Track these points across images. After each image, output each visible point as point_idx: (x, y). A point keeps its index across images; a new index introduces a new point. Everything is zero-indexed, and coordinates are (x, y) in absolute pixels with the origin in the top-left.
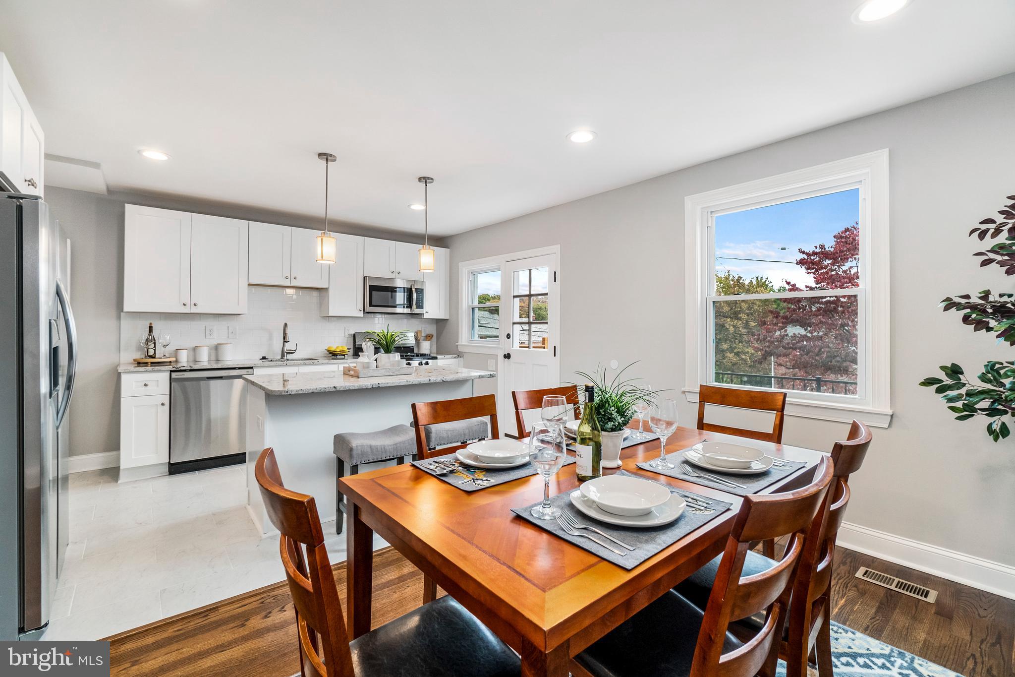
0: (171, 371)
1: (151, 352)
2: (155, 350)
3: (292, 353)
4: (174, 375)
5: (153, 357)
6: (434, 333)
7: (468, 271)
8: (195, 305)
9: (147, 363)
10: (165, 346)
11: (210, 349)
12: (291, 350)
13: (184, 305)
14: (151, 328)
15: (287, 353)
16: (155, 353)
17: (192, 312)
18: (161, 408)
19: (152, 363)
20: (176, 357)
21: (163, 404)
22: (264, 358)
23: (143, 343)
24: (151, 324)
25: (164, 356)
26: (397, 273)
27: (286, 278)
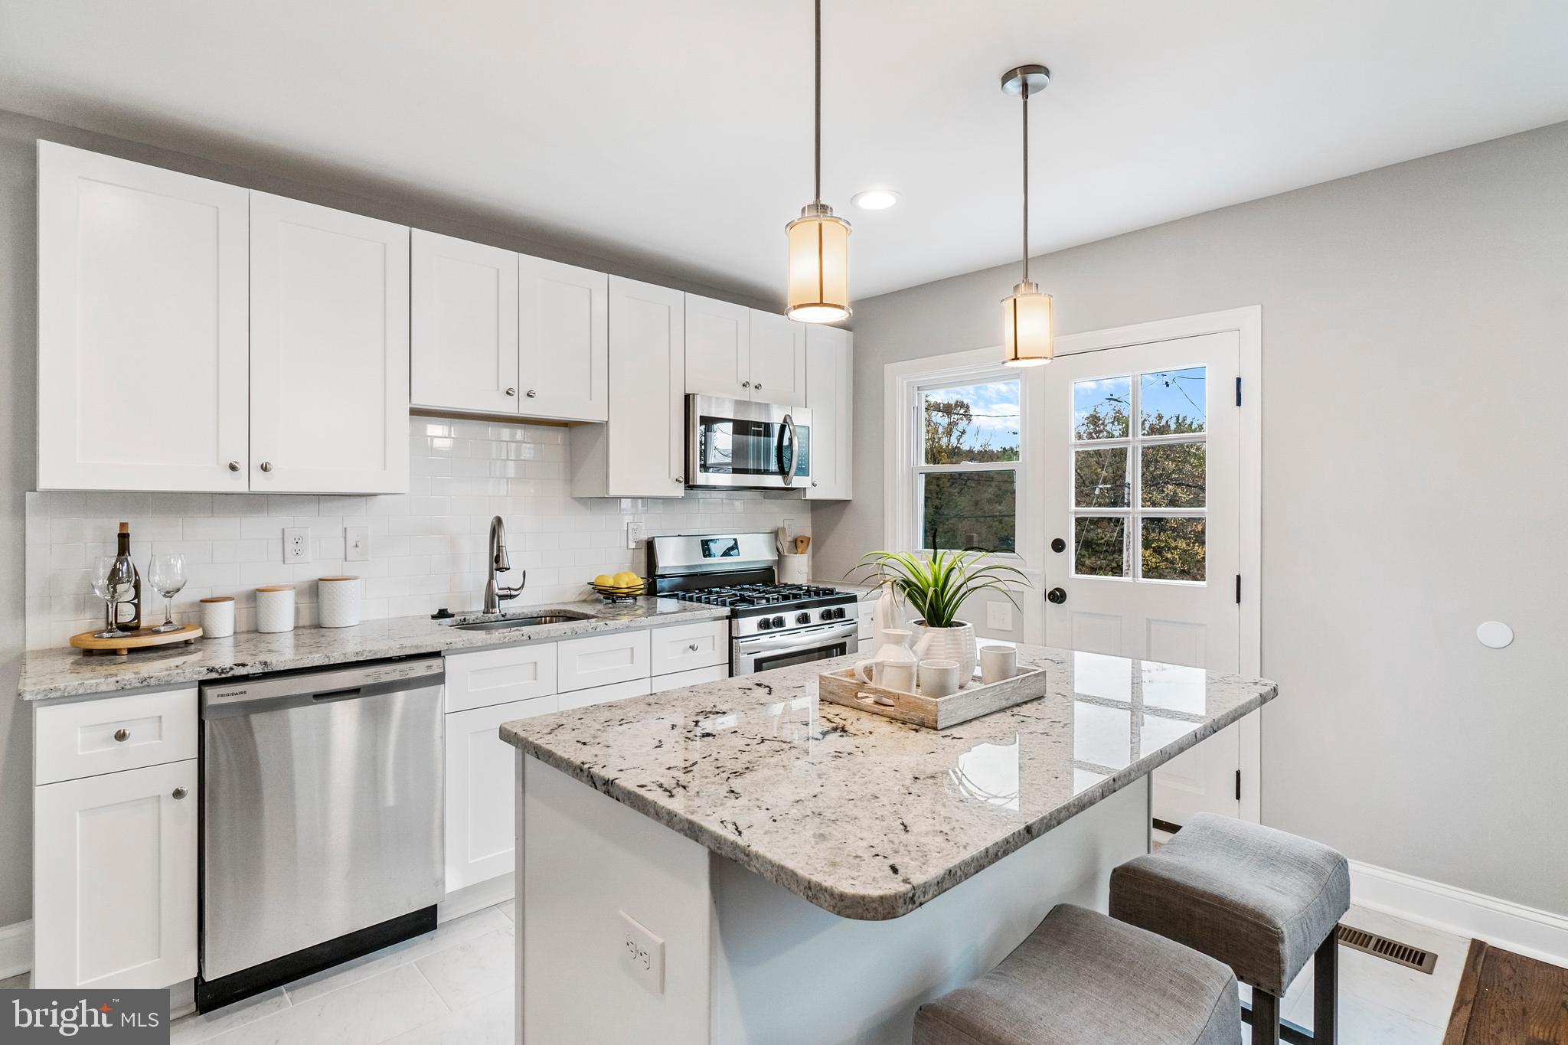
0: (203, 683)
1: (127, 614)
2: (137, 607)
3: (511, 597)
4: (213, 695)
5: (131, 628)
6: (808, 533)
7: (908, 384)
8: (265, 468)
9: (114, 652)
10: (168, 594)
11: (299, 594)
12: (509, 589)
13: (233, 468)
14: (124, 539)
15: (502, 597)
16: (137, 616)
17: (255, 488)
18: (171, 806)
19: (131, 651)
20: (201, 624)
21: (178, 794)
22: (442, 614)
23: (100, 589)
24: (123, 525)
25: (168, 623)
26: (753, 388)
27: (508, 394)
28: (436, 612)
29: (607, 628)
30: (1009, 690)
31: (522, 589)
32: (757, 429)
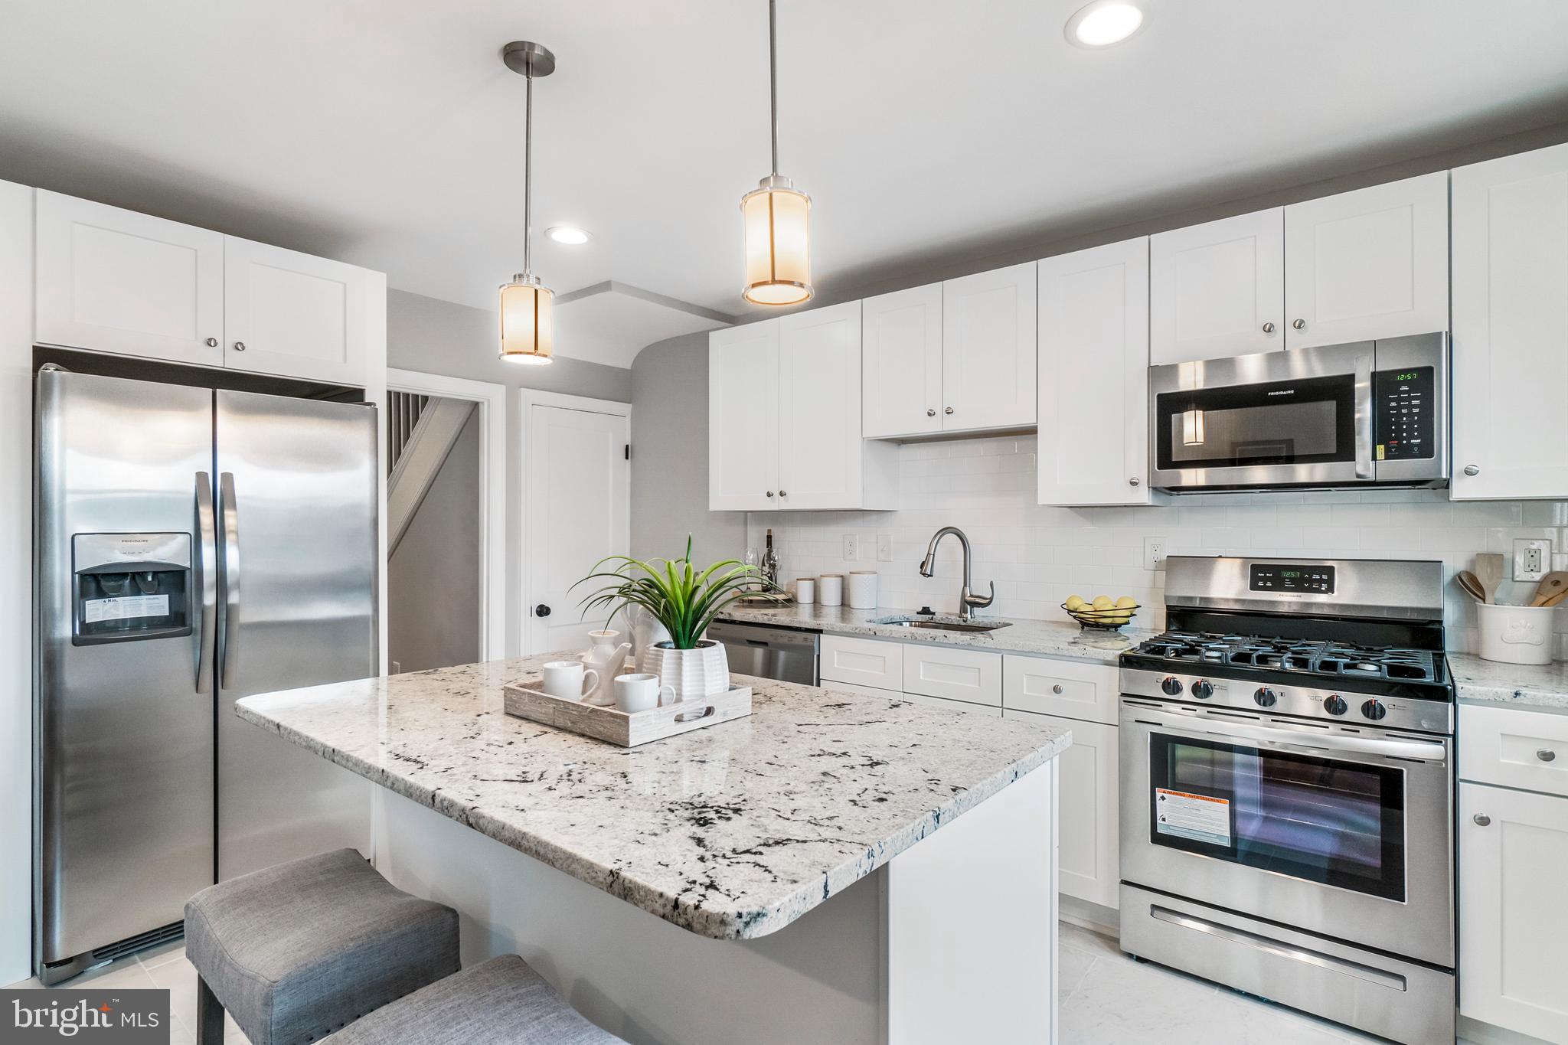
8: (782, 494)
12: (981, 597)
13: (769, 496)
14: (769, 539)
26: (1290, 329)
27: (930, 415)
28: (920, 609)
30: (575, 713)
31: (991, 599)
32: (1281, 393)
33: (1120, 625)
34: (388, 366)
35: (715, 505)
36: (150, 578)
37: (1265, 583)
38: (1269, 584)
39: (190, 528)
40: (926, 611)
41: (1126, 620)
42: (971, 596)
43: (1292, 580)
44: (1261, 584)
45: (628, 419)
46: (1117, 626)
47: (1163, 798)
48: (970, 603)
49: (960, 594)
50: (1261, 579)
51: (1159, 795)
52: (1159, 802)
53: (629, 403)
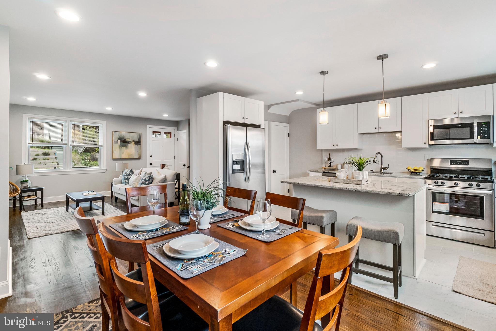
1: (329, 165)
3: (386, 169)
8: (337, 145)
12: (385, 167)
13: (333, 145)
14: (329, 155)
17: (336, 148)
24: (329, 153)
25: (326, 166)
26: (459, 113)
27: (375, 128)
28: (370, 170)
29: (384, 175)
31: (388, 168)
32: (458, 126)
33: (420, 173)
34: (264, 120)
35: (318, 148)
36: (239, 162)
37: (453, 164)
38: (454, 164)
39: (243, 152)
40: (372, 171)
41: (421, 171)
42: (383, 167)
43: (459, 163)
44: (452, 164)
45: (288, 128)
46: (419, 173)
47: (434, 204)
48: (382, 169)
49: (380, 167)
50: (452, 163)
51: (433, 203)
52: (433, 205)
53: (289, 123)
